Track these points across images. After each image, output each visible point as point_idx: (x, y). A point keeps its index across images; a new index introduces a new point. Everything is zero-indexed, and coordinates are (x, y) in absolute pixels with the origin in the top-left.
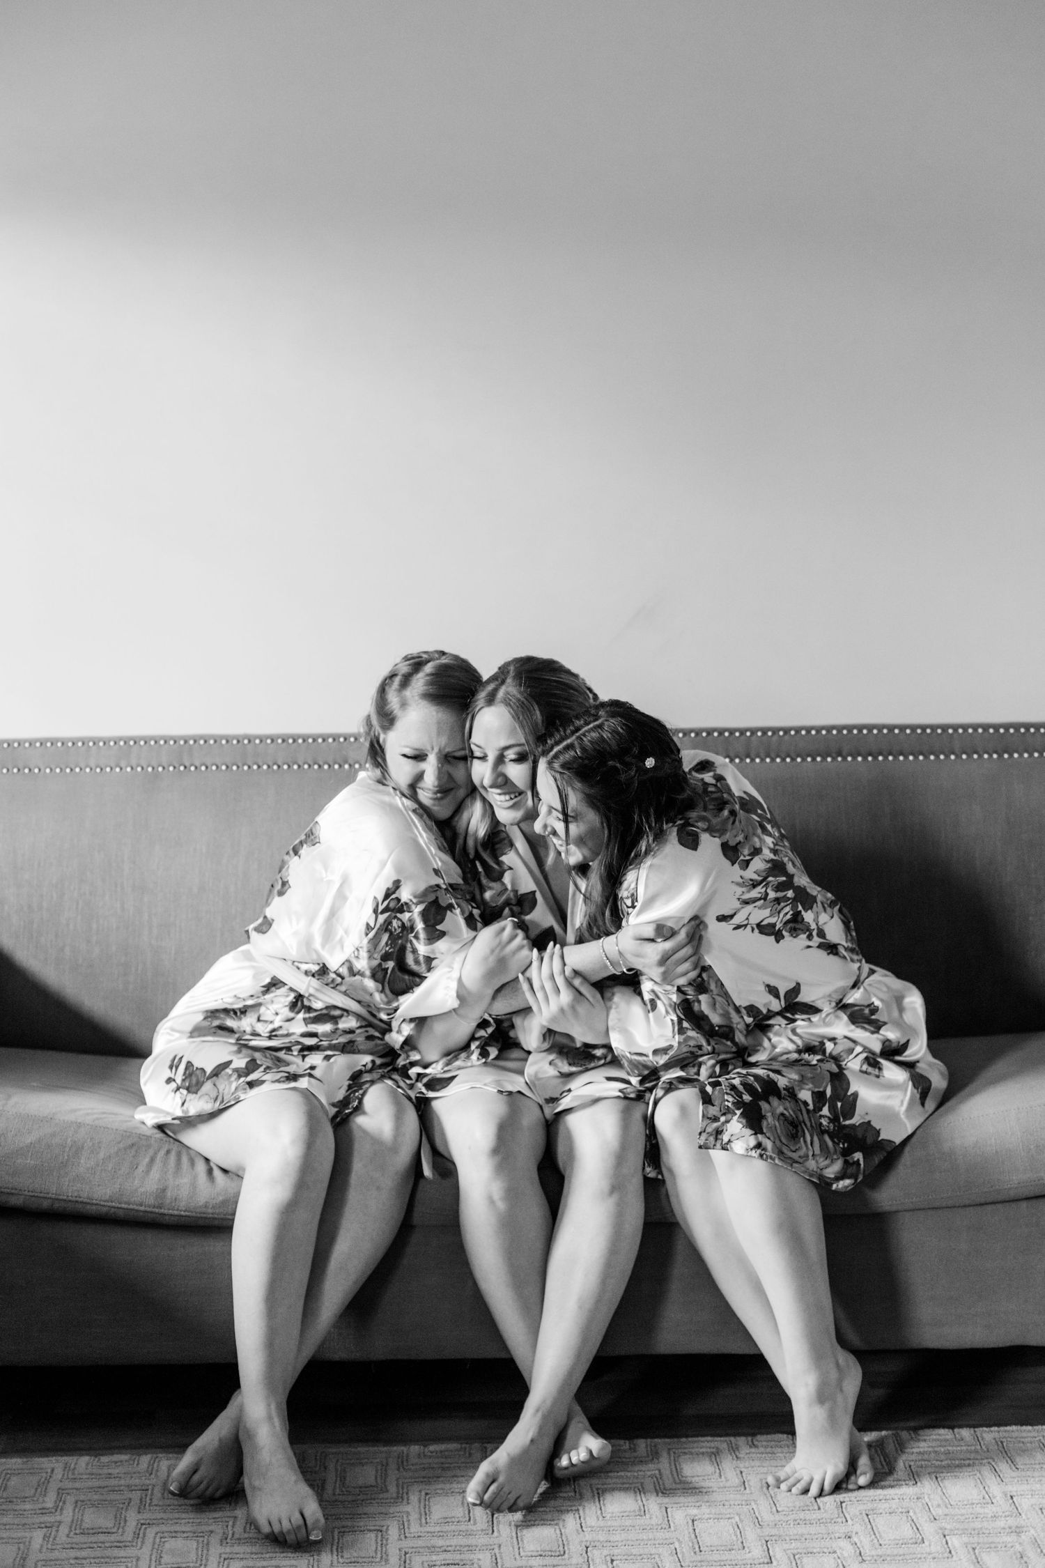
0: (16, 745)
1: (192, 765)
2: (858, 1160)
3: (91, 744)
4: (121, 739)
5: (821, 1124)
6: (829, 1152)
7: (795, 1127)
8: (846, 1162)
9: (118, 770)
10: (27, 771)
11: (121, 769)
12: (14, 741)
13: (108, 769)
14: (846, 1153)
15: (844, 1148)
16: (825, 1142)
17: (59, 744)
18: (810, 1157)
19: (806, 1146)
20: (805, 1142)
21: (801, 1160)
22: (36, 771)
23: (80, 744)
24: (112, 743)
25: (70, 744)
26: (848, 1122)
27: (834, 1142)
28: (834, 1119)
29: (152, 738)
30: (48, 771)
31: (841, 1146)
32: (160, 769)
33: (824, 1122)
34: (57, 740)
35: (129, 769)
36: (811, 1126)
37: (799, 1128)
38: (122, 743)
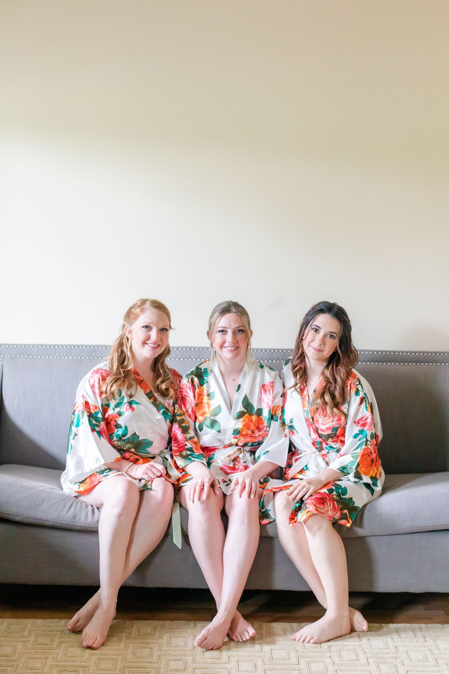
0: (27, 346)
1: (96, 357)
2: (346, 513)
3: (57, 347)
4: (68, 345)
5: (333, 498)
6: (336, 509)
7: (323, 499)
8: (341, 513)
9: (67, 357)
10: (31, 357)
11: (68, 357)
12: (27, 345)
13: (63, 357)
14: (342, 510)
15: (341, 508)
16: (334, 504)
17: (44, 347)
18: (330, 511)
19: (328, 506)
20: (327, 504)
21: (325, 512)
22: (35, 357)
23: (52, 347)
24: (65, 347)
25: (48, 347)
26: (344, 497)
27: (338, 504)
28: (339, 495)
29: (80, 345)
30: (39, 357)
31: (340, 506)
32: (83, 358)
33: (335, 497)
34: (44, 345)
35: (71, 357)
36: (329, 498)
37: (324, 500)
38: (69, 347)
